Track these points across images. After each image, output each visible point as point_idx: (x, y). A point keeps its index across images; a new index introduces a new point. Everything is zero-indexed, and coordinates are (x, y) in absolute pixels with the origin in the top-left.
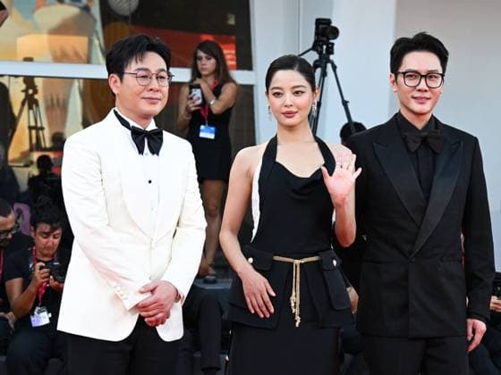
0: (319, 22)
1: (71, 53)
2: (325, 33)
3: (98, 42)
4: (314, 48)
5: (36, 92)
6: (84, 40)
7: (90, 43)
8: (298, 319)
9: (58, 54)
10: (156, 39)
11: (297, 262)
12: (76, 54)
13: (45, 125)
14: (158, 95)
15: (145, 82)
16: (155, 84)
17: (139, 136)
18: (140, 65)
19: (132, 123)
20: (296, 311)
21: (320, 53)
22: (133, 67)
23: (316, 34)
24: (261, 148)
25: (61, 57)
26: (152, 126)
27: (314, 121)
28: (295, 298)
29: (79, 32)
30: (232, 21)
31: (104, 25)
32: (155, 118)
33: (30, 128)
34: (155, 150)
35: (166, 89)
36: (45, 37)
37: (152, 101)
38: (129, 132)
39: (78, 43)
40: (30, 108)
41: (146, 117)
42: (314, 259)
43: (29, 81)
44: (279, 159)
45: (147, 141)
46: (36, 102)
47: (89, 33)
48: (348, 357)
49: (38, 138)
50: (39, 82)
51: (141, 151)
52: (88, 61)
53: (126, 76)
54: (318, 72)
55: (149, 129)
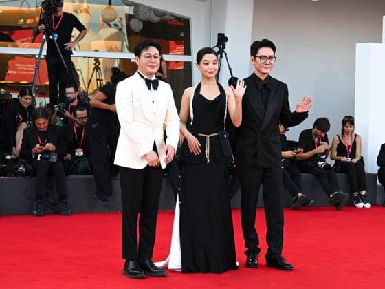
0: (219, 35)
1: (114, 47)
2: (222, 39)
3: (126, 44)
4: (217, 46)
5: (99, 64)
6: (120, 42)
7: (123, 44)
8: (208, 160)
9: (109, 48)
10: (154, 41)
11: (208, 136)
12: (116, 48)
13: (103, 78)
14: (155, 65)
15: (149, 59)
16: (153, 60)
17: (148, 82)
18: (147, 52)
20: (208, 157)
21: (220, 48)
22: (144, 53)
23: (219, 40)
24: (193, 89)
25: (110, 50)
26: (154, 78)
27: (217, 76)
28: (207, 152)
29: (118, 40)
30: (182, 35)
31: (129, 35)
32: (155, 74)
33: (97, 80)
34: (155, 88)
35: (159, 62)
36: (103, 41)
37: (152, 67)
38: (144, 81)
39: (118, 44)
40: (97, 71)
41: (151, 74)
42: (216, 134)
43: (97, 60)
44: (201, 93)
45: (152, 84)
46: (100, 69)
47: (122, 40)
48: (231, 177)
49: (100, 84)
50: (101, 60)
51: (149, 89)
52: (122, 51)
53: (141, 57)
54: (219, 56)
55: (153, 79)
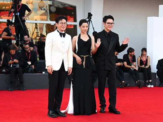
0: (89, 13)
1: (44, 19)
2: (90, 15)
3: (49, 17)
4: (88, 18)
5: (37, 26)
6: (46, 17)
7: (47, 17)
8: (84, 66)
9: (41, 19)
13: (39, 32)
14: (65, 27)
15: (62, 25)
16: (64, 25)
17: (61, 34)
18: (61, 22)
19: (60, 32)
20: (84, 65)
21: (89, 19)
22: (60, 22)
23: (88, 15)
24: (78, 36)
25: (42, 20)
26: (64, 32)
27: (88, 32)
28: (84, 63)
29: (45, 15)
30: (73, 13)
31: (50, 14)
32: (64, 31)
33: (36, 33)
34: (64, 37)
35: (66, 26)
36: (39, 16)
37: (63, 28)
38: (59, 33)
39: (45, 17)
40: (36, 29)
42: (88, 56)
43: (36, 24)
44: (81, 38)
46: (37, 28)
47: (47, 16)
49: (38, 34)
50: (38, 24)
51: (61, 37)
52: (47, 20)
53: (59, 24)
54: (89, 22)
55: (63, 33)
